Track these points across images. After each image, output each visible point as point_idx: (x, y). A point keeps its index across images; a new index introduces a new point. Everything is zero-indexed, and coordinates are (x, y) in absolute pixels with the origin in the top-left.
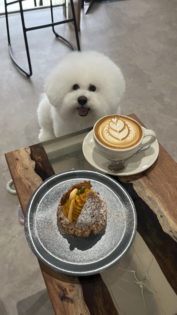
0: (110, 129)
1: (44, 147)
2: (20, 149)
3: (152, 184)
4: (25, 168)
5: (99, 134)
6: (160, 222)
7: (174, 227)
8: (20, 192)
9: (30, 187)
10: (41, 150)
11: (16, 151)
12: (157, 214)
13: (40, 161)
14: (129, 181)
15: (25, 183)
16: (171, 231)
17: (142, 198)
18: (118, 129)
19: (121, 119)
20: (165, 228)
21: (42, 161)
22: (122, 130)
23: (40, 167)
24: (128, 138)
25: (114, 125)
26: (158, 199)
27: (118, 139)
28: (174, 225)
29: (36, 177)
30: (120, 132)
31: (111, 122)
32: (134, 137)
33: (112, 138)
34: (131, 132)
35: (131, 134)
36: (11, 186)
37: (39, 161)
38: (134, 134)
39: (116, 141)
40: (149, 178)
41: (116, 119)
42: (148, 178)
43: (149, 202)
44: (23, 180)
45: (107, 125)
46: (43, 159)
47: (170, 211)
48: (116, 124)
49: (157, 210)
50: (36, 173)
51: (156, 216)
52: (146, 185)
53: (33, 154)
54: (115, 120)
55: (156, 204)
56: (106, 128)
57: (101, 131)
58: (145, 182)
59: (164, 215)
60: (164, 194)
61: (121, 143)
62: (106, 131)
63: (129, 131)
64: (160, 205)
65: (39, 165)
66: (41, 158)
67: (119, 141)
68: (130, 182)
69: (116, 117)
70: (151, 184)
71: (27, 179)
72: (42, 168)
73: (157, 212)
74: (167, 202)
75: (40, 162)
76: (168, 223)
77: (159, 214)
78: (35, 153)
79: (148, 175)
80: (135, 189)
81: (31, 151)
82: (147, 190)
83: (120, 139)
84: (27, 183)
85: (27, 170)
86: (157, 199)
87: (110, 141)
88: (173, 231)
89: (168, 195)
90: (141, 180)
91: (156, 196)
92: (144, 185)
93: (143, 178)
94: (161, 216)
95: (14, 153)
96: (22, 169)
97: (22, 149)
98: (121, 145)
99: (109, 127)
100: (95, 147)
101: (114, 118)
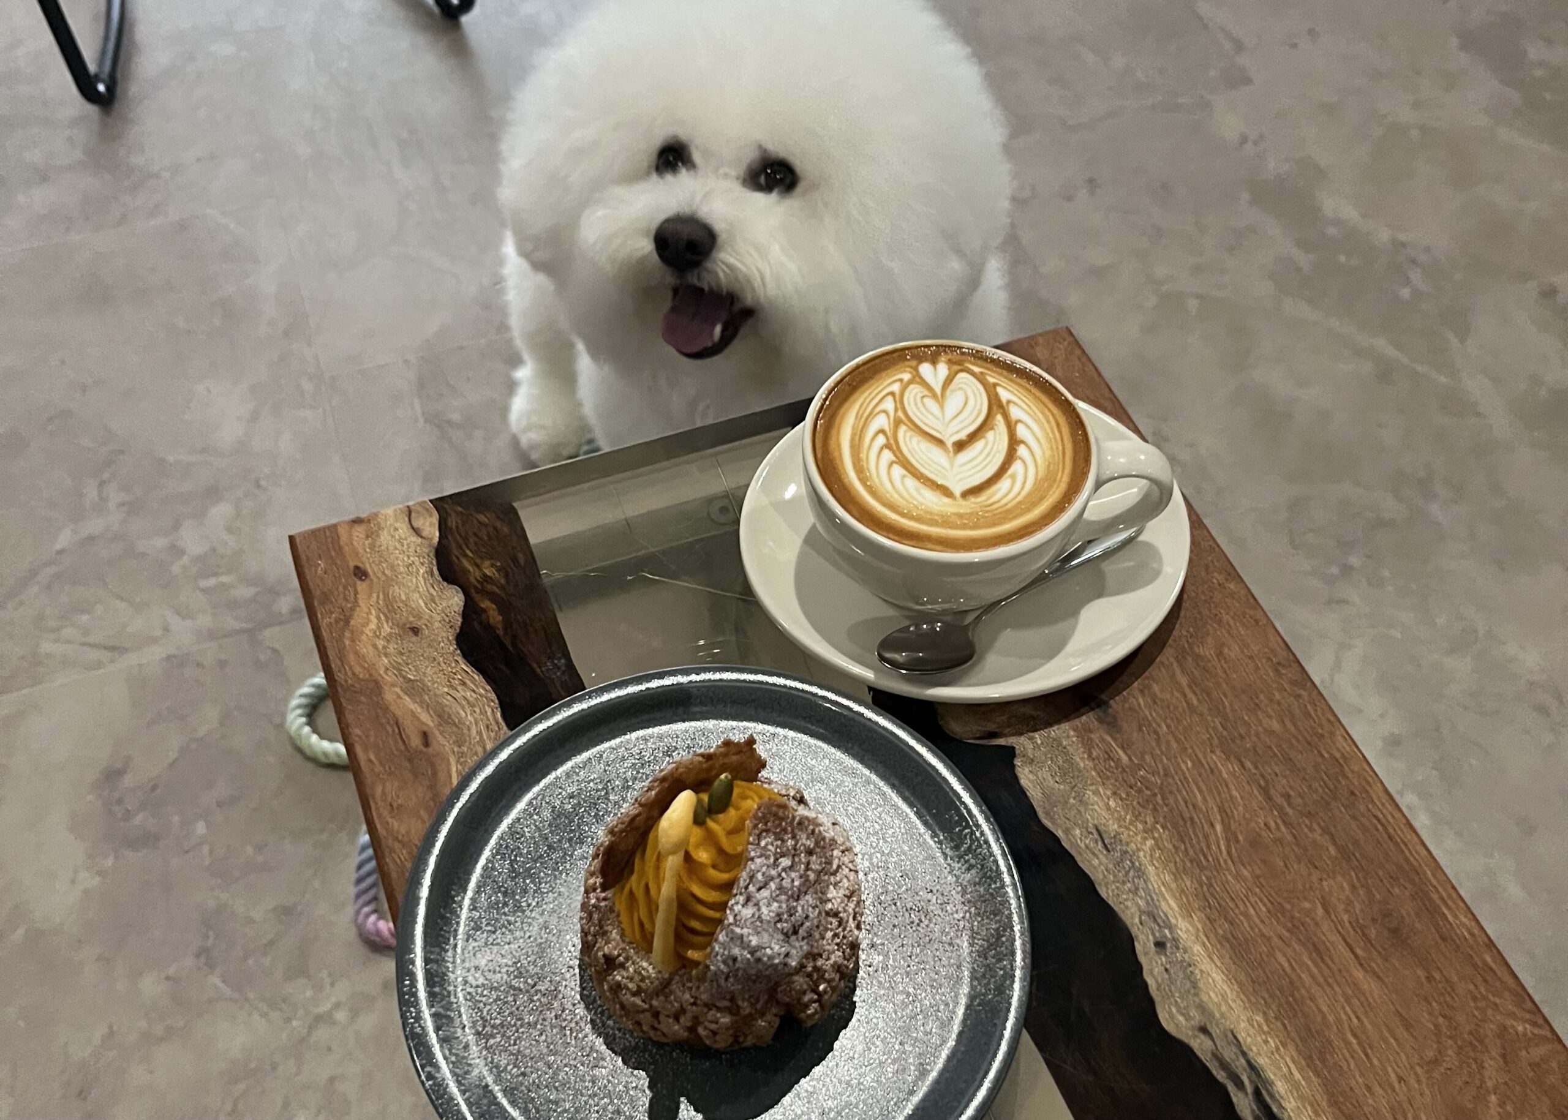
0: (902, 429)
1: (515, 505)
2: (376, 515)
3: (1125, 759)
4: (402, 627)
5: (836, 454)
6: (1151, 972)
7: (1224, 1008)
8: (370, 760)
9: (425, 737)
10: (498, 524)
11: (358, 521)
12: (1134, 931)
13: (489, 587)
14: (993, 735)
15: (398, 713)
16: (1204, 1030)
17: (1060, 834)
18: (954, 426)
19: (976, 369)
20: (1174, 1010)
21: (502, 587)
22: (973, 437)
23: (488, 627)
24: (1004, 484)
25: (930, 403)
26: (1152, 849)
27: (946, 491)
28: (1224, 997)
29: (464, 684)
30: (960, 446)
31: (910, 382)
32: (1038, 483)
33: (911, 483)
34: (1022, 451)
35: (1024, 462)
36: (312, 711)
37: (483, 592)
38: (1040, 461)
39: (931, 501)
40: (1112, 725)
41: (943, 369)
42: (1109, 719)
43: (1096, 862)
44: (389, 696)
45: (889, 405)
46: (507, 575)
47: (1215, 915)
48: (940, 399)
49: (1139, 909)
50: (466, 656)
51: (1131, 940)
52: (1090, 764)
53: (453, 545)
54: (935, 375)
55: (1140, 873)
56: (881, 422)
57: (852, 440)
58: (1088, 746)
59: (1175, 940)
60: (1192, 819)
61: (960, 516)
62: (881, 440)
63: (1014, 442)
64: (1157, 878)
65: (484, 610)
66: (498, 570)
67: (946, 500)
68: (1001, 742)
69: (943, 358)
70: (1119, 760)
71: (415, 689)
72: (500, 632)
73: (1137, 920)
74: (1199, 865)
75: (492, 597)
76: (1195, 985)
77: (1146, 930)
78: (466, 539)
79: (1112, 702)
80: (1024, 782)
81: (443, 526)
82: (1096, 793)
83: (957, 491)
84: (413, 714)
85: (414, 639)
86: (1150, 843)
87: (895, 498)
88: (1215, 1031)
89: (1212, 825)
90: (1064, 732)
91: (1140, 826)
92: (1081, 761)
93: (1077, 722)
94: (1160, 945)
95: (343, 532)
96: (387, 629)
97: (390, 511)
98: (957, 527)
99: (900, 414)
100: (814, 527)
101: (934, 362)
